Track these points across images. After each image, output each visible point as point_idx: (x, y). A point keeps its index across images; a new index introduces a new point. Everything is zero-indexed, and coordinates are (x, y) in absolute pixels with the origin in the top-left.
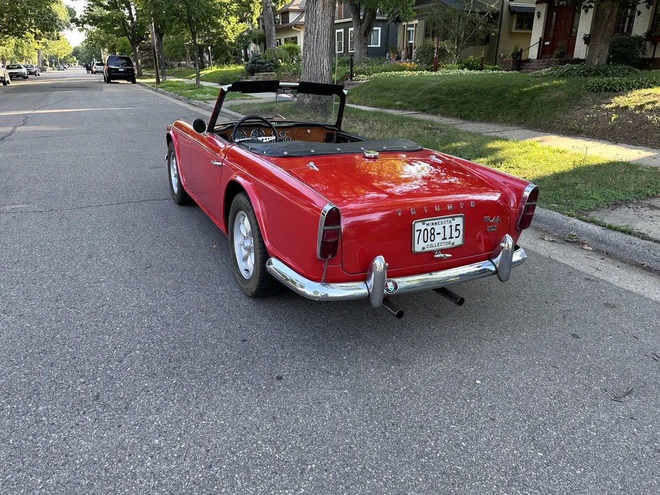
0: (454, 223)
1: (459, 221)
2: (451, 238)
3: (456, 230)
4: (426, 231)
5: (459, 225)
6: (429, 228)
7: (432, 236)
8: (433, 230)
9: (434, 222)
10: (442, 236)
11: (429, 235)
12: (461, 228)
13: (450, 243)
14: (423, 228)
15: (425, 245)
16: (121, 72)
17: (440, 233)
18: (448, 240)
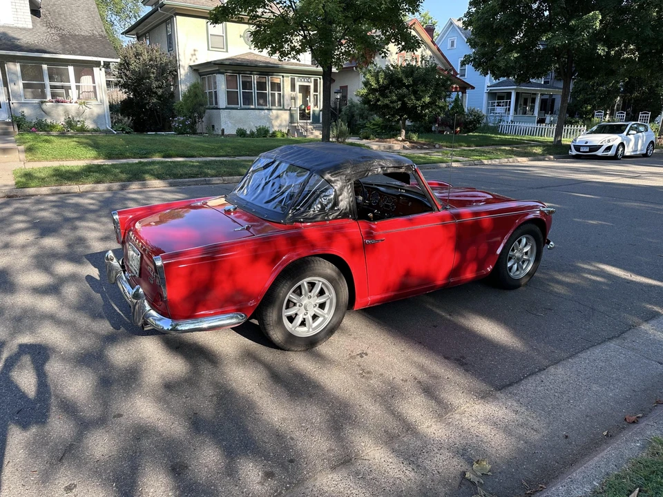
0: (138, 258)
4: (132, 253)
9: (134, 249)
11: (132, 257)
12: (139, 263)
13: (136, 271)
14: (131, 250)
15: (131, 263)
17: (134, 260)
18: (135, 268)
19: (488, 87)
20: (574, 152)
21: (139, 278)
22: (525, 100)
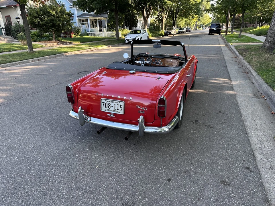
1: (122, 103)
2: (118, 109)
3: (120, 107)
4: (106, 104)
5: (122, 105)
6: (108, 103)
7: (109, 107)
8: (109, 104)
9: (111, 101)
11: (108, 105)
12: (123, 107)
13: (117, 111)
14: (105, 102)
15: (106, 109)
16: (215, 30)
17: (113, 106)
18: (116, 110)
19: (77, 16)
20: (127, 42)
21: (124, 114)
22: (93, 22)
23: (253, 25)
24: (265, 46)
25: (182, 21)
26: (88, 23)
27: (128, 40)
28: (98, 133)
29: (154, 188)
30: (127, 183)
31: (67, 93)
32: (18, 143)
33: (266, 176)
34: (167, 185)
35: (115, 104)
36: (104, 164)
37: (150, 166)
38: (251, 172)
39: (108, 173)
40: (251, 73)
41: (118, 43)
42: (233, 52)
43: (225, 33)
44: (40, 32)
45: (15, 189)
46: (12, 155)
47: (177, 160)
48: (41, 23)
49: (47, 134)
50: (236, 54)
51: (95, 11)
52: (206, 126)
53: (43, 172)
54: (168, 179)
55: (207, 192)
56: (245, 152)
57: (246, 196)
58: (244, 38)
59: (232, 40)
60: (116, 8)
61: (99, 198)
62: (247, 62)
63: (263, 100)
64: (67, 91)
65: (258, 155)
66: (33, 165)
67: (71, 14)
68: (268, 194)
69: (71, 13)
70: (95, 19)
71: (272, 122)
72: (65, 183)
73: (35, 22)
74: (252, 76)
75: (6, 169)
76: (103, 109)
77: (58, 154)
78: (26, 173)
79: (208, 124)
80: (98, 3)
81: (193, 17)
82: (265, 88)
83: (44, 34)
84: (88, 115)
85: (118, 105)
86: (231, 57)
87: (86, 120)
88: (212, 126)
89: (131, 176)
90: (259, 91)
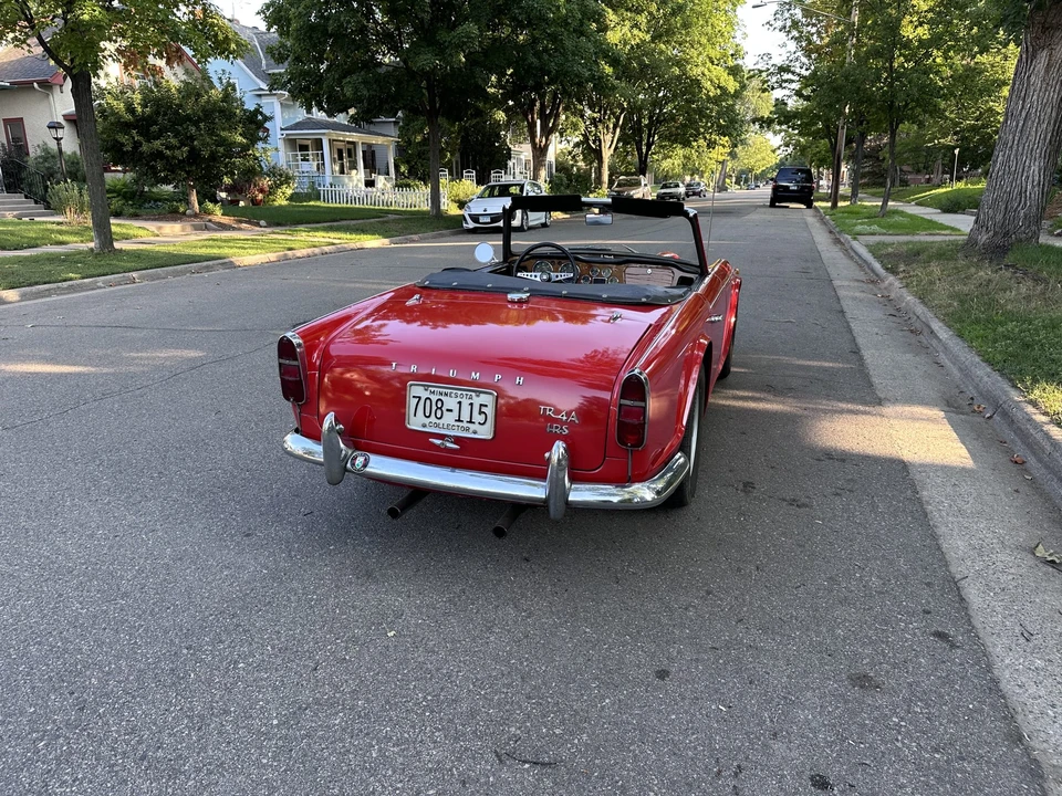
0: (477, 401)
1: (487, 399)
2: (471, 422)
3: (481, 413)
4: (428, 401)
5: (486, 406)
6: (434, 398)
7: (439, 413)
8: (439, 403)
9: (444, 390)
10: (455, 415)
11: (434, 408)
12: (490, 411)
13: (468, 429)
14: (424, 394)
15: (427, 421)
16: (793, 191)
17: (451, 411)
18: (465, 425)
19: (282, 129)
20: (471, 225)
21: (493, 438)
22: (340, 152)
23: (927, 176)
24: (976, 243)
25: (670, 157)
26: (322, 154)
27: (475, 218)
28: (393, 513)
29: (607, 701)
30: (509, 686)
31: (280, 364)
32: (79, 558)
33: (1007, 661)
34: (655, 689)
35: (460, 403)
36: (417, 625)
37: (588, 630)
38: (953, 646)
39: (434, 652)
40: (932, 332)
41: (438, 228)
42: (863, 264)
43: (829, 204)
44: (136, 181)
45: (82, 709)
46: (61, 595)
47: (686, 609)
48: (145, 148)
49: (191, 527)
50: (873, 271)
51: (352, 111)
52: (784, 500)
53: (185, 651)
54: (658, 672)
55: (803, 711)
56: (928, 584)
57: (941, 724)
58: (897, 218)
59: (856, 225)
60: (432, 102)
61: (406, 735)
62: (916, 295)
63: (979, 419)
64: (280, 356)
65: (973, 593)
66: (146, 630)
67: (260, 117)
68: (1020, 718)
69: (261, 113)
70: (349, 142)
71: (1017, 491)
72: (275, 688)
73: (123, 145)
74: (934, 342)
75: (40, 643)
76: (416, 422)
77: (241, 591)
78: (118, 658)
79: (790, 495)
80: (365, 82)
81: (711, 145)
82: (986, 379)
83: (155, 190)
84: (357, 447)
85: (471, 404)
86: (858, 281)
87: (349, 465)
88: (804, 500)
89: (522, 663)
90: (965, 389)
